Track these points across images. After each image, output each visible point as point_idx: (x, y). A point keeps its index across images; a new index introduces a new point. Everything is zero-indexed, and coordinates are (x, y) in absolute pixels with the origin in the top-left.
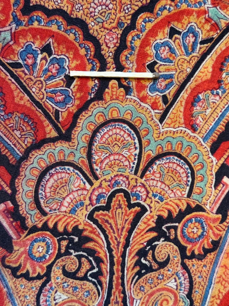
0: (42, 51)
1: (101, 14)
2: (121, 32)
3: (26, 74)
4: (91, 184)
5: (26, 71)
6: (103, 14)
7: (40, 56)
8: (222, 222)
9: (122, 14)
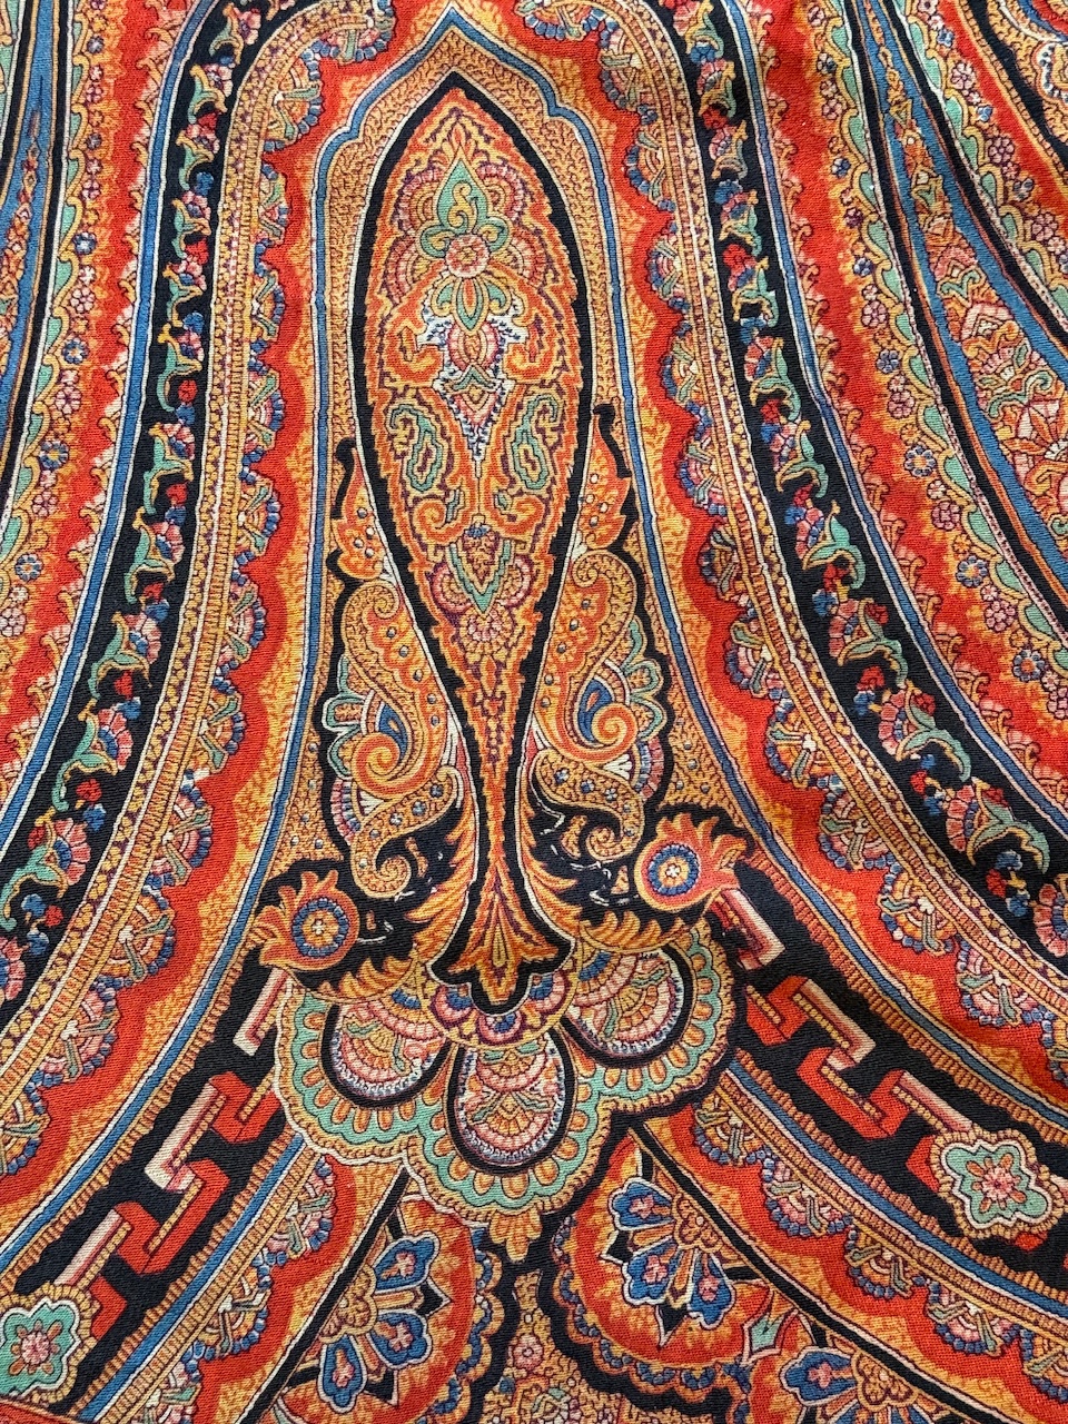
0: (683, 1311)
1: (555, 1407)
2: (507, 1371)
3: (718, 1254)
4: (565, 1021)
5: (717, 1262)
6: (549, 1407)
7: (687, 1298)
8: (258, 950)
9: (506, 1412)
